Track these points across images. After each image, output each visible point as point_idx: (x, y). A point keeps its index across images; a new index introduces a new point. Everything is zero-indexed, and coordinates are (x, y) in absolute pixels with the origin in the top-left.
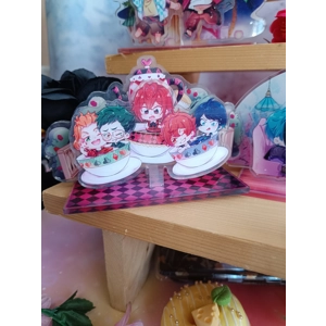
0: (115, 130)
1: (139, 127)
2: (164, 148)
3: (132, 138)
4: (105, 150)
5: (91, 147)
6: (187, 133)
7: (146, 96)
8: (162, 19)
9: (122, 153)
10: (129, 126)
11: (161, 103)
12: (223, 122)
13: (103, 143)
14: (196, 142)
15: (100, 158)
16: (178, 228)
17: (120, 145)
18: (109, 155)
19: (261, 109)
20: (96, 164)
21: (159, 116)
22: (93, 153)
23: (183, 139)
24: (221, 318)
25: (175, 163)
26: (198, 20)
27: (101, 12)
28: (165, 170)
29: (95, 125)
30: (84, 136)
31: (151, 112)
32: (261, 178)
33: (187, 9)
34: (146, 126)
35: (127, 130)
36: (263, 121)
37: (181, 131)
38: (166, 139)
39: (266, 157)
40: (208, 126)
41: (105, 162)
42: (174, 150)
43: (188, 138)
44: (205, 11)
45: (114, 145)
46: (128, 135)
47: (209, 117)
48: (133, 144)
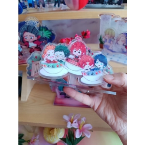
0: (61, 55)
1: (71, 56)
2: (79, 68)
3: (67, 60)
4: (54, 62)
5: (49, 58)
6: (90, 65)
7: (76, 46)
9: (61, 65)
10: (67, 54)
11: (82, 50)
13: (54, 59)
15: (51, 64)
17: (61, 61)
18: (55, 64)
20: (48, 66)
22: (49, 61)
25: (82, 76)
29: (53, 51)
31: (77, 52)
37: (88, 63)
40: (99, 64)
41: (53, 67)
42: (83, 70)
43: (90, 67)
44: (35, 48)
45: (58, 60)
46: (65, 58)
47: (100, 61)
48: (67, 63)
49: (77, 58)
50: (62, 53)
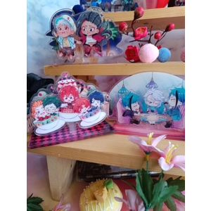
0: (52, 108)
1: (63, 105)
2: (76, 114)
3: (60, 111)
4: (47, 117)
5: (40, 116)
6: (86, 107)
7: (66, 92)
8: (72, 48)
9: (55, 118)
10: (58, 105)
11: (73, 94)
12: (102, 101)
13: (46, 114)
14: (91, 111)
15: (45, 121)
16: (83, 151)
17: (54, 114)
18: (49, 119)
19: (121, 93)
20: (43, 124)
21: (72, 100)
22: (41, 119)
23: (84, 109)
24: (108, 194)
25: (81, 121)
26: (90, 49)
27: (38, 32)
28: (77, 124)
29: (42, 106)
30: (36, 111)
31: (69, 98)
32: (122, 125)
33: (85, 44)
34: (67, 105)
35: (57, 107)
36: (120, 99)
37: (83, 106)
38: (77, 110)
39: (123, 115)
40: (96, 103)
41: (47, 123)
42: (80, 115)
43: (87, 109)
44: (94, 45)
45: (51, 114)
46: (58, 109)
47: (96, 99)
48: (61, 114)
49: (70, 104)
50: (53, 105)
